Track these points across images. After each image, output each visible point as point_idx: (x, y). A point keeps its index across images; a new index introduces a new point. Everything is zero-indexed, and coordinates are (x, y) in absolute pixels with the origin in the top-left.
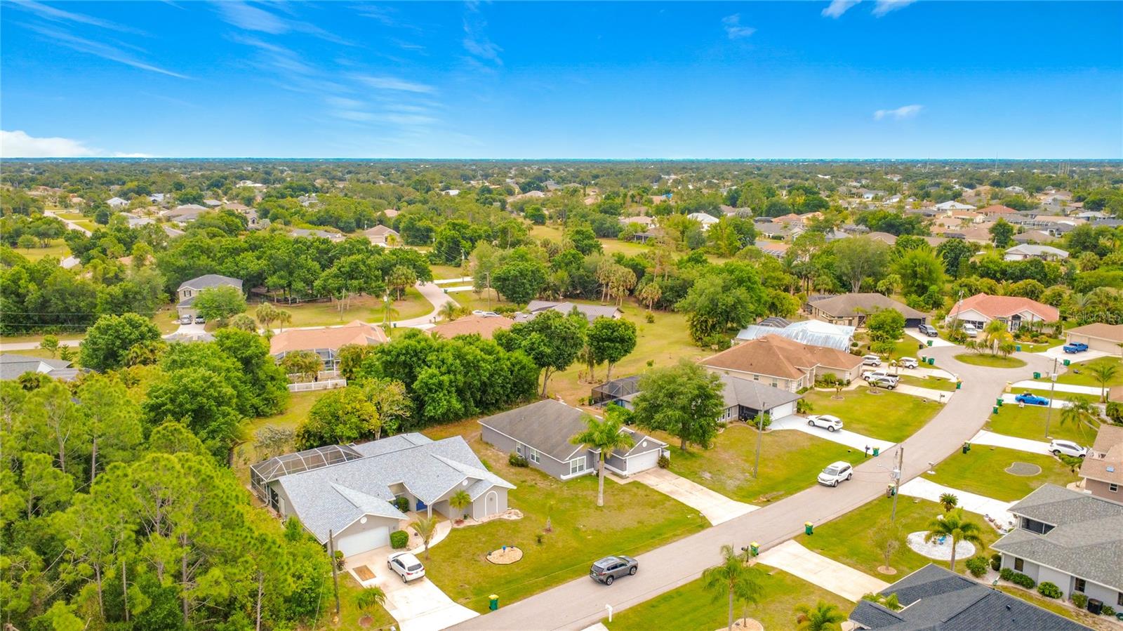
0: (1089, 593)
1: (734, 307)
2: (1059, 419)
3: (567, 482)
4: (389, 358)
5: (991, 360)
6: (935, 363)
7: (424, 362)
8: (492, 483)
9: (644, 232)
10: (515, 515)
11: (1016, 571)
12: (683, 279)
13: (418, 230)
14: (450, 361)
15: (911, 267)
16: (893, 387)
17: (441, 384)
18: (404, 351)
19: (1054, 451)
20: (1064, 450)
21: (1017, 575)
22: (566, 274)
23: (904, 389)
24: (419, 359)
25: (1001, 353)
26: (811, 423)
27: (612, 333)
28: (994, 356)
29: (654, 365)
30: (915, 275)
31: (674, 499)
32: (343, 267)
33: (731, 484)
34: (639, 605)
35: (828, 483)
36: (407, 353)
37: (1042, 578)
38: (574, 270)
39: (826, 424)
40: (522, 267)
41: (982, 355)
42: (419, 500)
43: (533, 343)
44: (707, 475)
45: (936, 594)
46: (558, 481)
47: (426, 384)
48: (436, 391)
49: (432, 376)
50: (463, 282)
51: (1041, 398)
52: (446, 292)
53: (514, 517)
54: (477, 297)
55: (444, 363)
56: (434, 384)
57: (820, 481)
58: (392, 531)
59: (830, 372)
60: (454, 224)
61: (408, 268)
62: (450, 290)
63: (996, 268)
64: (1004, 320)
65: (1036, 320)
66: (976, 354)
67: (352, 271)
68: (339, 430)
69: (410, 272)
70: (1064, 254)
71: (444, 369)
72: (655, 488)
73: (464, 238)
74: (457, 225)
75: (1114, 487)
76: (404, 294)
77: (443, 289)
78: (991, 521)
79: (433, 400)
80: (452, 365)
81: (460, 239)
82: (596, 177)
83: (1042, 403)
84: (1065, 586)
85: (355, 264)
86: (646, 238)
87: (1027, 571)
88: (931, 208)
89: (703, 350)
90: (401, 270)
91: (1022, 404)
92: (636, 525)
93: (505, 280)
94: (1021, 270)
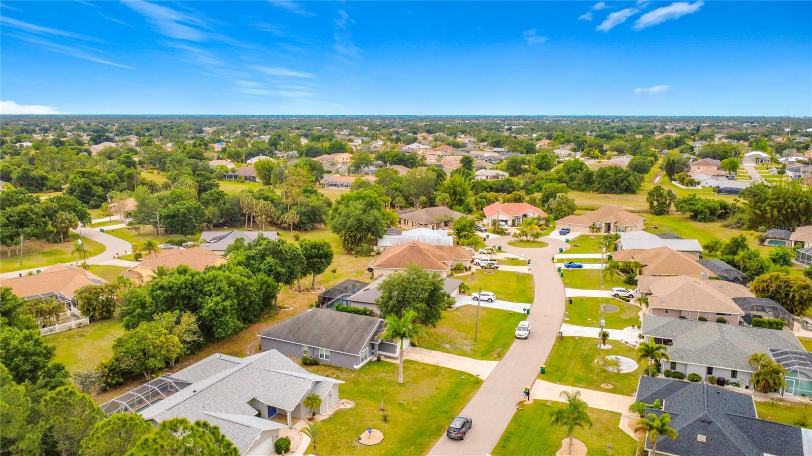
0: (716, 374)
1: (374, 224)
2: (601, 275)
3: (360, 370)
4: (170, 293)
5: (527, 244)
6: (502, 249)
7: (201, 292)
8: (312, 380)
9: (234, 172)
10: (349, 405)
11: (673, 371)
12: (312, 206)
13: (33, 179)
14: (226, 288)
15: (452, 187)
16: (497, 267)
17: (224, 310)
18: (184, 286)
19: (615, 296)
20: (620, 294)
21: (674, 372)
22: (216, 209)
23: (502, 268)
24: (196, 291)
25: (532, 239)
26: (475, 299)
27: (318, 251)
28: (528, 241)
29: (337, 272)
30: (455, 193)
31: (443, 367)
32: (12, 217)
33: (467, 348)
34: (495, 448)
35: (524, 337)
36: (186, 287)
37: (689, 371)
38: (222, 205)
39: (486, 298)
40: (188, 205)
41: (521, 241)
42: (269, 407)
43: (271, 266)
44: (448, 346)
45: (670, 394)
46: (353, 371)
47: (214, 311)
48: (222, 316)
49: (217, 304)
50: (111, 221)
51: (578, 264)
52: (102, 231)
53: (349, 406)
54: (137, 233)
55: (221, 292)
56: (220, 310)
57: (517, 336)
58: (276, 440)
59: (460, 262)
60: (82, 172)
61: (69, 213)
62: (105, 228)
63: (486, 185)
64: (518, 218)
65: (536, 216)
66: (517, 241)
67: (22, 219)
68: (151, 362)
69: (72, 216)
70: (507, 174)
71: (223, 296)
72: (422, 362)
73: (94, 184)
74: (86, 173)
75: (667, 311)
76: (68, 236)
77: (98, 229)
78: (627, 343)
79: (221, 323)
80: (228, 292)
81: (91, 185)
82: (148, 130)
83: (580, 267)
84: (703, 373)
85: (24, 213)
86: (236, 177)
87: (679, 369)
88: (404, 148)
89: (356, 257)
90: (64, 215)
91: (571, 269)
92: (436, 392)
93: (173, 217)
94: (501, 186)
